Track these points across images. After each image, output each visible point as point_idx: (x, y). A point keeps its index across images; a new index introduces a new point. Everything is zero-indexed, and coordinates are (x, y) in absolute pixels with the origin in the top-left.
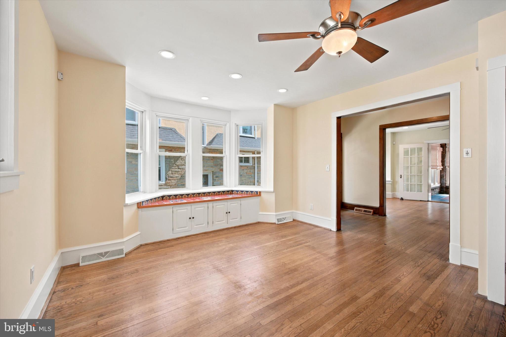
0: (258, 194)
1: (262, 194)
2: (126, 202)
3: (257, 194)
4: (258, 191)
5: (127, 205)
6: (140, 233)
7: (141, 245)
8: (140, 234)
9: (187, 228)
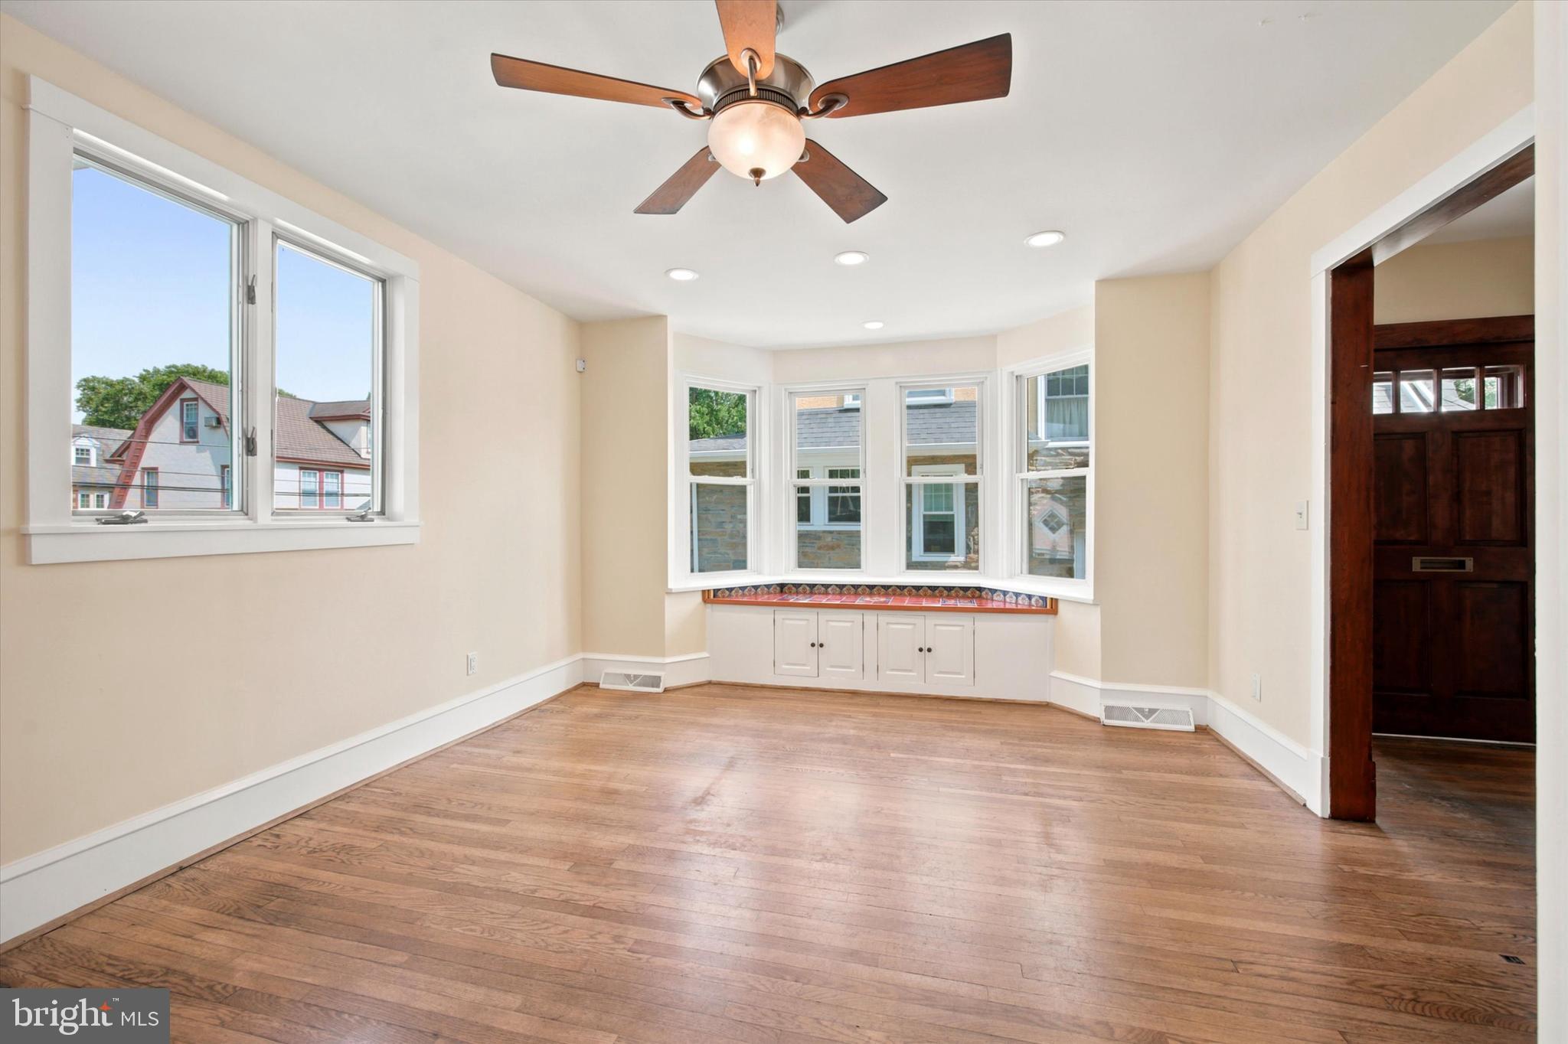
0: (1048, 607)
1: (1061, 607)
2: (669, 587)
3: (1046, 607)
4: (1049, 596)
5: (670, 593)
6: (707, 655)
7: (710, 683)
8: (708, 657)
9: (808, 668)
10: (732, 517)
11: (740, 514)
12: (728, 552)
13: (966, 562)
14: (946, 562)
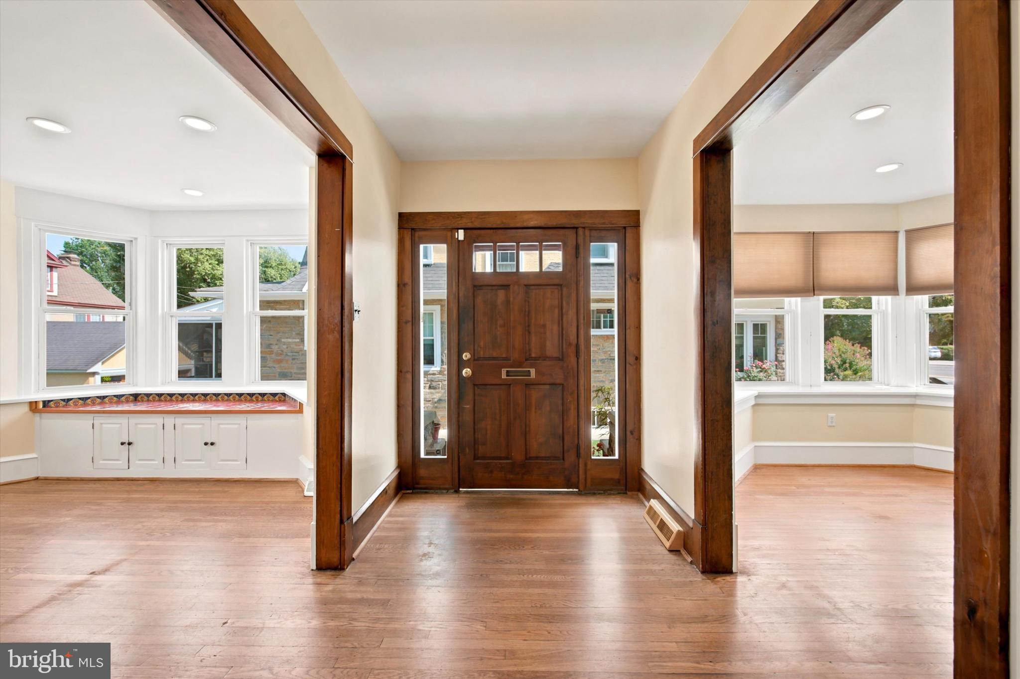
7: (36, 479)
9: (121, 462)
10: (277, 340)
11: (284, 338)
12: (274, 365)
13: (440, 371)
14: (429, 371)
